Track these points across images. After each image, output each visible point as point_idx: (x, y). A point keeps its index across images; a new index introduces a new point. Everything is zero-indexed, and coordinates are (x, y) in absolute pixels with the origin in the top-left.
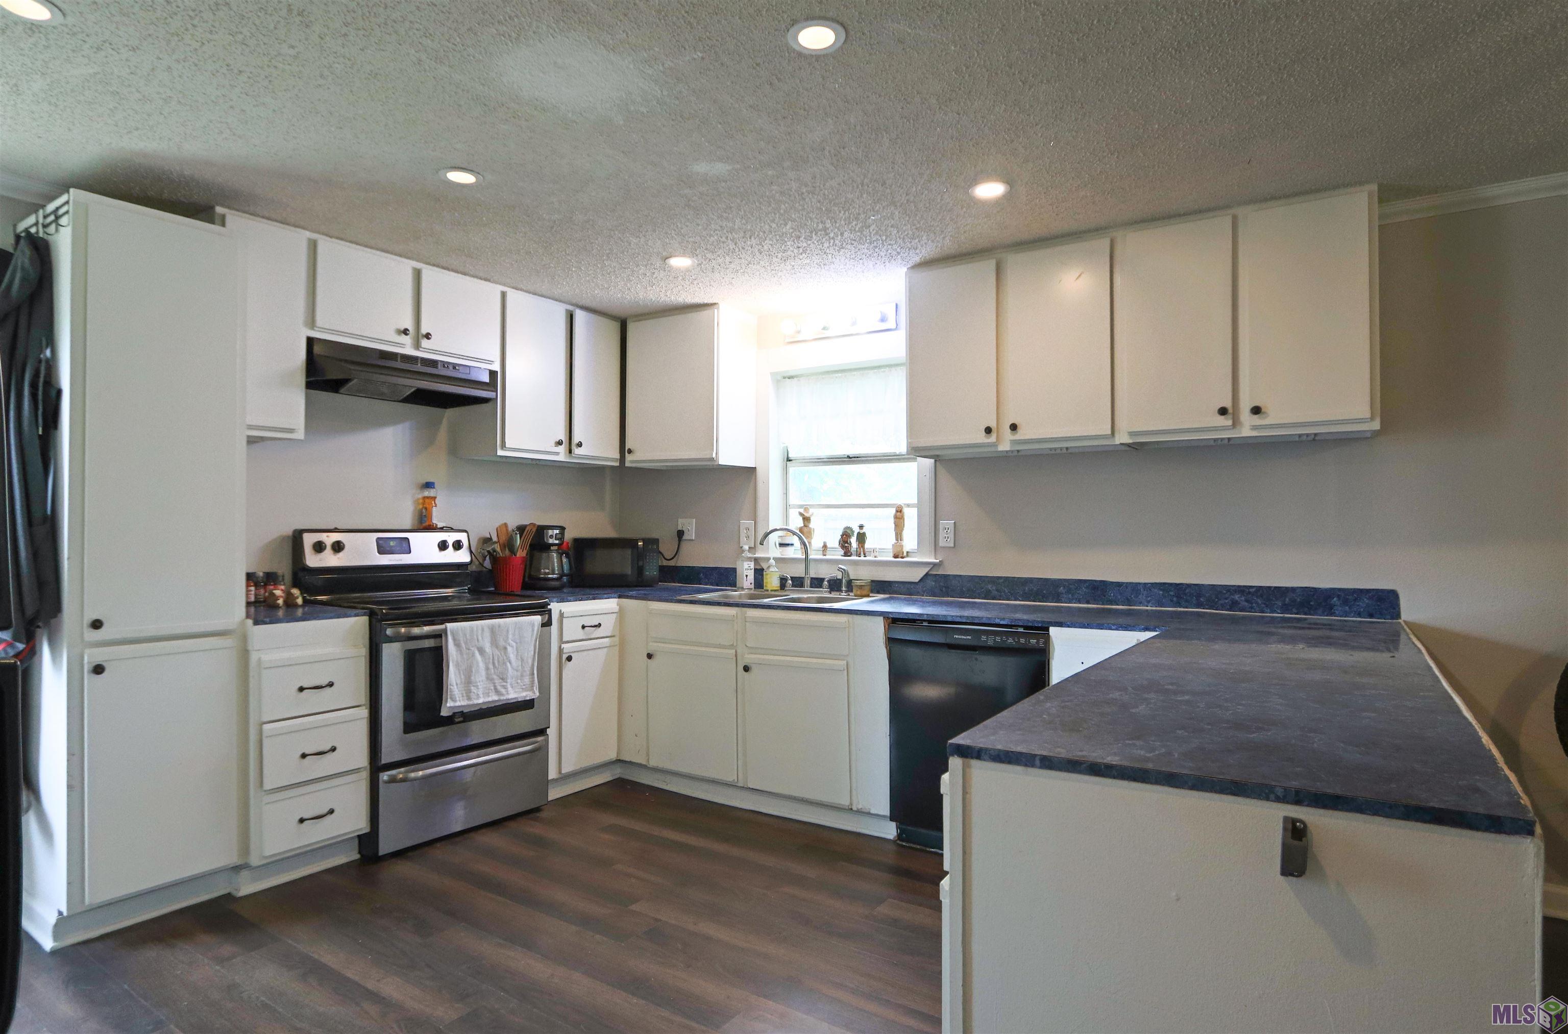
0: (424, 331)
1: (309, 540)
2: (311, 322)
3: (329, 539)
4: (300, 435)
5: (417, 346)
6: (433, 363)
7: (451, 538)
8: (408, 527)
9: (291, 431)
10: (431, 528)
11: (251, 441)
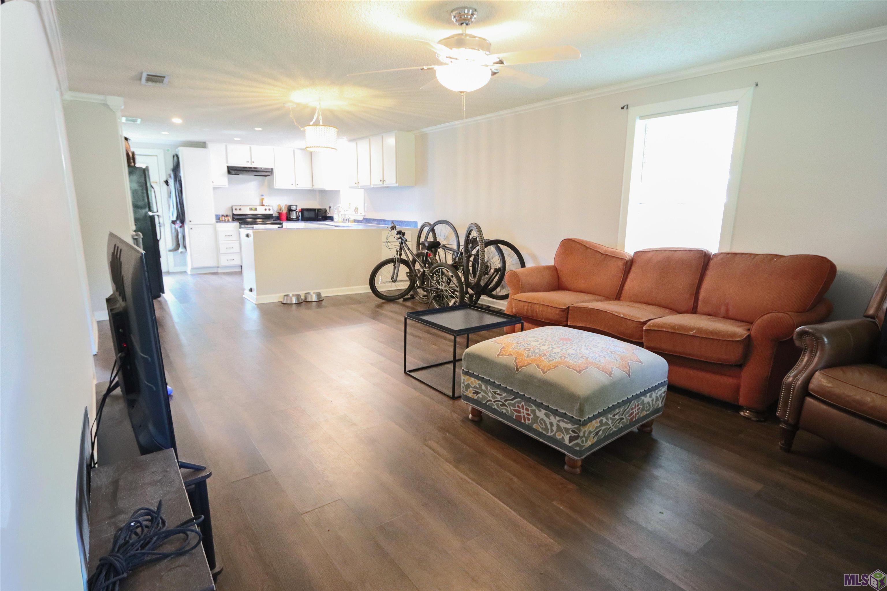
0: (253, 161)
1: (234, 208)
2: (227, 162)
3: (238, 208)
4: (227, 186)
5: (252, 164)
6: (256, 168)
7: (267, 208)
8: (258, 205)
9: (225, 185)
10: (263, 205)
11: (215, 188)
